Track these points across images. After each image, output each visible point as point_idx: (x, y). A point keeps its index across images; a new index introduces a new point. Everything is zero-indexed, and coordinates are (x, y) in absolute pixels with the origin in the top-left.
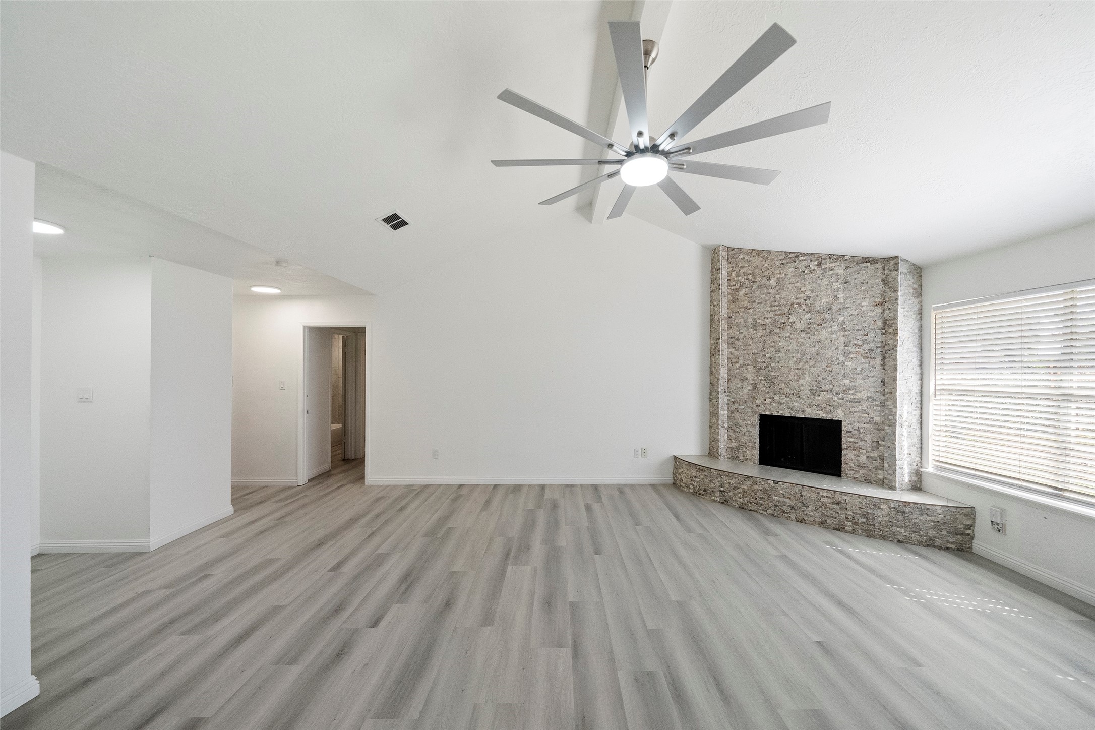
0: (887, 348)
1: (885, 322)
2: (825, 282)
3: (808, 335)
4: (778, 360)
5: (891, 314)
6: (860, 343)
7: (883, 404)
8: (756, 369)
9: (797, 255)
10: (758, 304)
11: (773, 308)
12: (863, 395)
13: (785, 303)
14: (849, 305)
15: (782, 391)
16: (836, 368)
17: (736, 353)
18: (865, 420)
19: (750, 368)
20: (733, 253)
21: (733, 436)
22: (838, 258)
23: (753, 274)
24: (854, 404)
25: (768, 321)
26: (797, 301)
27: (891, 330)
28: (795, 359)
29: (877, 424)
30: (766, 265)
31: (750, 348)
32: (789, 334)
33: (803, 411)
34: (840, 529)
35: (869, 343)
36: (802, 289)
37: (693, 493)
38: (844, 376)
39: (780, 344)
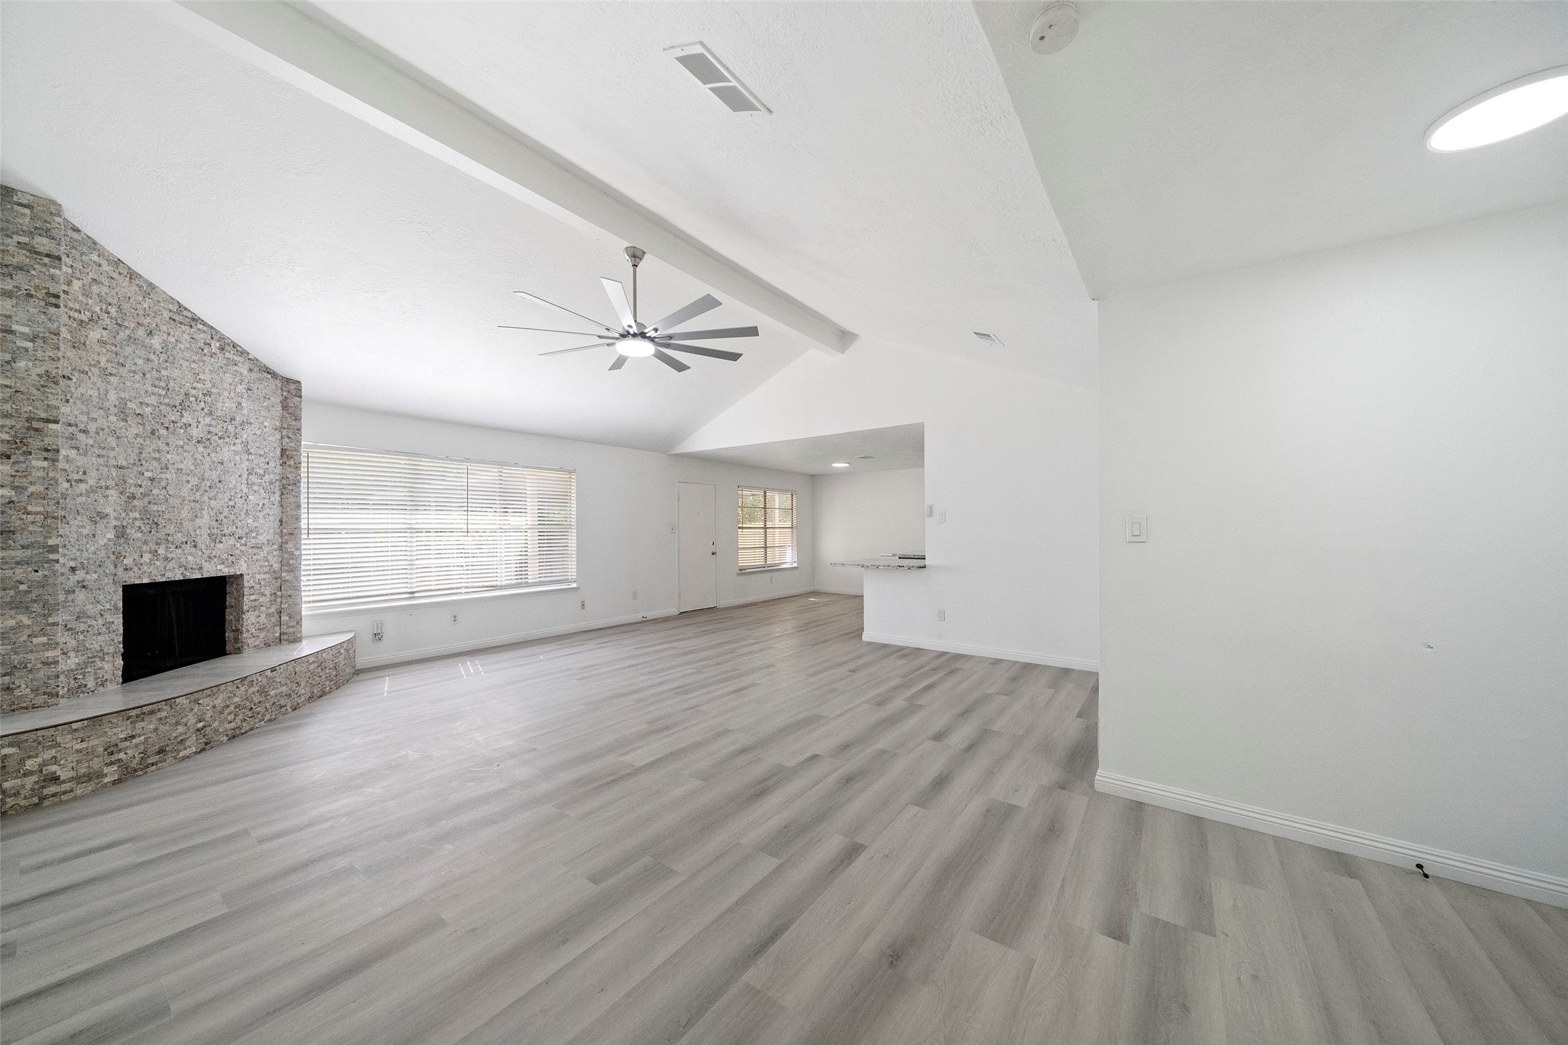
1: (283, 451)
2: (228, 378)
3: (209, 451)
4: (163, 484)
5: (293, 445)
6: (260, 471)
9: (195, 319)
10: (130, 371)
11: (156, 390)
12: (263, 538)
13: (176, 389)
14: (252, 421)
15: (169, 538)
16: (240, 502)
17: (81, 461)
18: (265, 570)
19: (113, 493)
22: (243, 353)
23: (119, 308)
24: (255, 551)
25: (148, 410)
26: (194, 392)
27: (292, 462)
28: (190, 486)
29: (275, 572)
31: (112, 454)
32: (182, 443)
33: (201, 568)
35: (269, 473)
36: (201, 376)
37: (114, 783)
38: (247, 514)
39: (169, 456)
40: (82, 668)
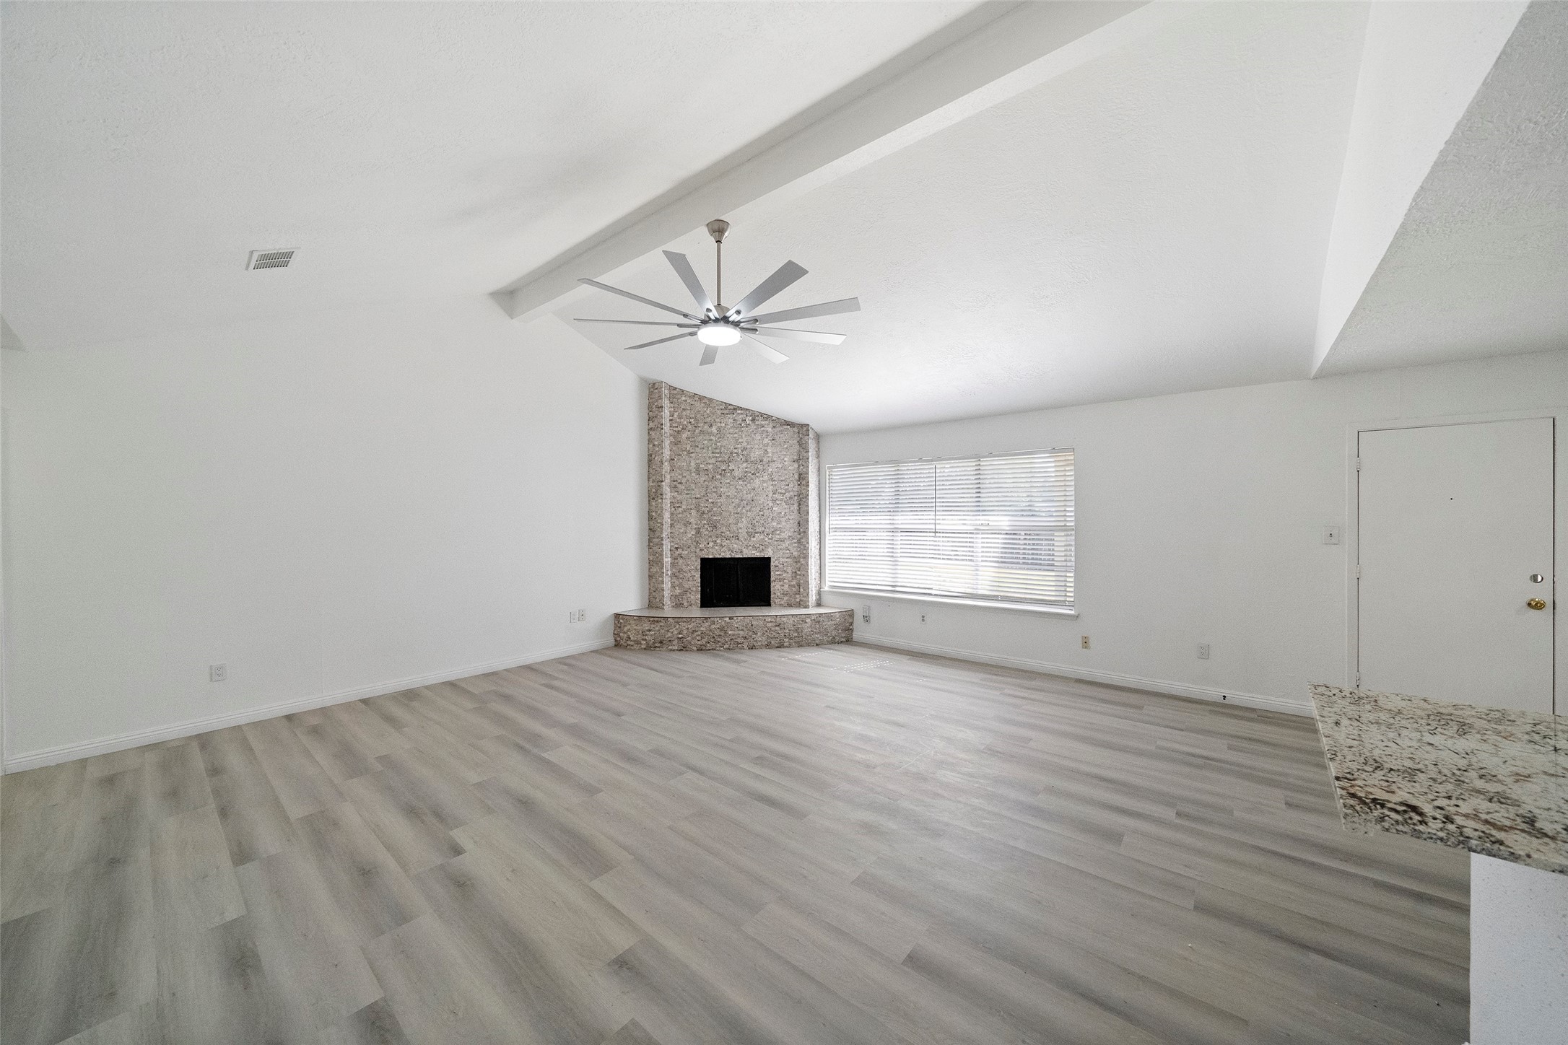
0: (801, 496)
1: (800, 475)
2: (758, 437)
3: (746, 483)
4: (719, 504)
5: (804, 470)
6: (783, 491)
7: (799, 542)
8: (699, 514)
9: (736, 408)
10: (700, 449)
11: (714, 455)
12: (785, 535)
13: (725, 451)
14: (775, 459)
15: (723, 534)
16: (767, 513)
17: (679, 498)
18: (787, 556)
19: (694, 512)
20: (675, 393)
21: (677, 583)
22: (768, 417)
23: (695, 418)
24: (779, 543)
25: (710, 467)
26: (736, 451)
27: (804, 483)
28: (734, 504)
29: (793, 557)
30: (708, 412)
31: (693, 492)
32: (728, 481)
33: (741, 552)
34: (780, 646)
35: (789, 492)
36: (740, 441)
37: (645, 649)
38: (772, 520)
39: (722, 490)
40: (681, 595)
